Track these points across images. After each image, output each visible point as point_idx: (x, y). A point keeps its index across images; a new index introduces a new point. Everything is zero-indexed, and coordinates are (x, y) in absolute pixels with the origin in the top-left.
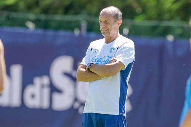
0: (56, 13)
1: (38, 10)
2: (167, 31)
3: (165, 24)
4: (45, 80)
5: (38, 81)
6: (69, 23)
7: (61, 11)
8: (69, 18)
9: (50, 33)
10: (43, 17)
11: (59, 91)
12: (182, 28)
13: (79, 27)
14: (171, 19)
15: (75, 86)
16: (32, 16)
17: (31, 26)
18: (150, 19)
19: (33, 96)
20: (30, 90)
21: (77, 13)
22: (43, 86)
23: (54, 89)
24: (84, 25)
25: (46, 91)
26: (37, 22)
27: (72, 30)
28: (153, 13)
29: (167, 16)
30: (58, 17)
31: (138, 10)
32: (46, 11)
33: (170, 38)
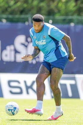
0: (16, 14)
1: (7, 13)
2: (71, 21)
3: (70, 17)
4: (12, 47)
5: (8, 48)
6: (23, 18)
7: (19, 13)
8: (23, 16)
9: (14, 24)
10: (10, 16)
11: (19, 52)
12: (78, 19)
13: (27, 20)
14: (72, 15)
16: (4, 16)
17: (4, 21)
18: (62, 15)
19: (6, 55)
21: (27, 14)
22: (11, 50)
23: (16, 52)
24: (30, 19)
26: (7, 19)
27: (24, 22)
28: (63, 12)
29: (70, 14)
30: (17, 16)
31: (56, 11)
32: (11, 13)
33: (72, 24)
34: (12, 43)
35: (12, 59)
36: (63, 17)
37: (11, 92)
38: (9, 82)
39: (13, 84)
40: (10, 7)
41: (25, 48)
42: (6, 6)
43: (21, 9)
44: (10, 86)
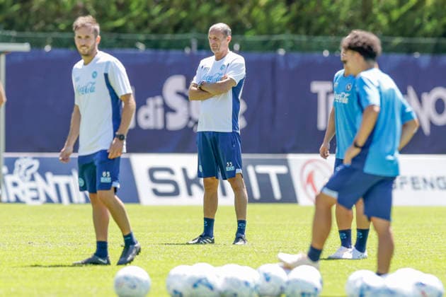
0: (166, 33)
1: (147, 30)
2: (278, 45)
3: (275, 38)
4: (159, 101)
5: (151, 102)
6: (179, 41)
7: (171, 30)
8: (179, 36)
9: (162, 53)
10: (153, 37)
11: (173, 111)
12: (293, 41)
13: (190, 46)
14: (281, 32)
15: (189, 105)
16: (142, 37)
17: (141, 47)
18: (260, 34)
19: (147, 117)
20: (144, 111)
21: (187, 31)
22: (156, 107)
23: (167, 109)
24: (194, 43)
25: (160, 112)
26: (147, 43)
27: (183, 49)
28: (262, 27)
29: (277, 30)
30: (168, 37)
31: (248, 25)
32: (156, 30)
33: (281, 52)
34: (159, 92)
35: (160, 125)
36: (263, 38)
37: (156, 192)
38: (152, 171)
39: (158, 175)
40: (152, 18)
41: (186, 101)
42: (145, 15)
43: (176, 21)
44: (153, 180)
